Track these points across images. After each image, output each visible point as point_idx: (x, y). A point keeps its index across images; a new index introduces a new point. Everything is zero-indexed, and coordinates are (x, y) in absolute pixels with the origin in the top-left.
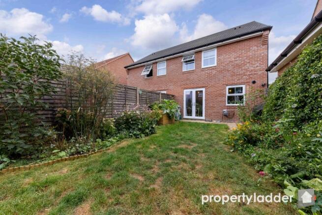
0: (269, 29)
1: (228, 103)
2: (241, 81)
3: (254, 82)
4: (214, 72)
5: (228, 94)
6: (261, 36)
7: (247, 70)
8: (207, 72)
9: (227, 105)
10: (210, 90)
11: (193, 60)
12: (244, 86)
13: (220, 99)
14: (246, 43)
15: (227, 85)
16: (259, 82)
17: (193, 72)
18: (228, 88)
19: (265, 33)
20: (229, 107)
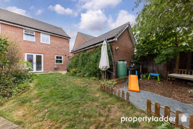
0: (70, 38)
1: (56, 63)
2: (61, 54)
3: (66, 55)
4: (49, 47)
5: (56, 59)
6: (68, 39)
7: (63, 50)
8: (44, 45)
9: (56, 64)
10: (46, 56)
11: (34, 36)
12: (62, 56)
13: (52, 61)
14: (63, 39)
15: (56, 55)
16: (67, 56)
17: (34, 43)
18: (56, 56)
19: (69, 39)
20: (56, 65)
